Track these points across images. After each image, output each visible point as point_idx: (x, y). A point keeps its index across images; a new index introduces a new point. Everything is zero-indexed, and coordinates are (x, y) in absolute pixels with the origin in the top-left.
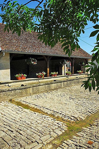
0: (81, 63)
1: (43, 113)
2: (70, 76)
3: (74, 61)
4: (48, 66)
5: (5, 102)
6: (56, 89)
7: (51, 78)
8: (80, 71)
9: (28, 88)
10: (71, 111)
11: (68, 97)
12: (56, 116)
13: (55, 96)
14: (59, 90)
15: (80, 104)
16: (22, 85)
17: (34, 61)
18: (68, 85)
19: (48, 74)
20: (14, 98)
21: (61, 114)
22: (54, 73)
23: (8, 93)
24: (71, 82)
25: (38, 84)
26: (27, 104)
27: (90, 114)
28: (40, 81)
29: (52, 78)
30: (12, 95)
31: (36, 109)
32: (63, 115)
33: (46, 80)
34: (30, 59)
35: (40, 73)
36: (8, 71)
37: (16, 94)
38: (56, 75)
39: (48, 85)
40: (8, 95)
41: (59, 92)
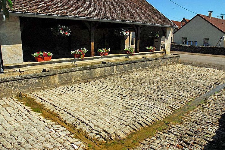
0: (153, 35)
1: (59, 122)
2: (132, 55)
3: (140, 31)
4: (93, 38)
5: (9, 98)
6: (103, 77)
7: (98, 58)
8: (151, 48)
9: (50, 75)
10: (108, 121)
11: (117, 92)
12: (78, 128)
13: (95, 89)
14: (108, 79)
15: (129, 107)
16: (44, 71)
17: (65, 30)
18: (125, 71)
19: (93, 52)
20: (26, 92)
21: (87, 125)
22: (104, 50)
23: (15, 84)
24: (131, 66)
25: (70, 69)
26: (43, 103)
27: (140, 127)
28: (77, 63)
29: (100, 58)
30: (22, 88)
31: (52, 113)
32: (90, 128)
33: (88, 61)
34: (58, 27)
35: (77, 50)
36: (19, 47)
37: (29, 86)
38: (106, 53)
39: (88, 71)
40: (15, 88)
41: (107, 83)
